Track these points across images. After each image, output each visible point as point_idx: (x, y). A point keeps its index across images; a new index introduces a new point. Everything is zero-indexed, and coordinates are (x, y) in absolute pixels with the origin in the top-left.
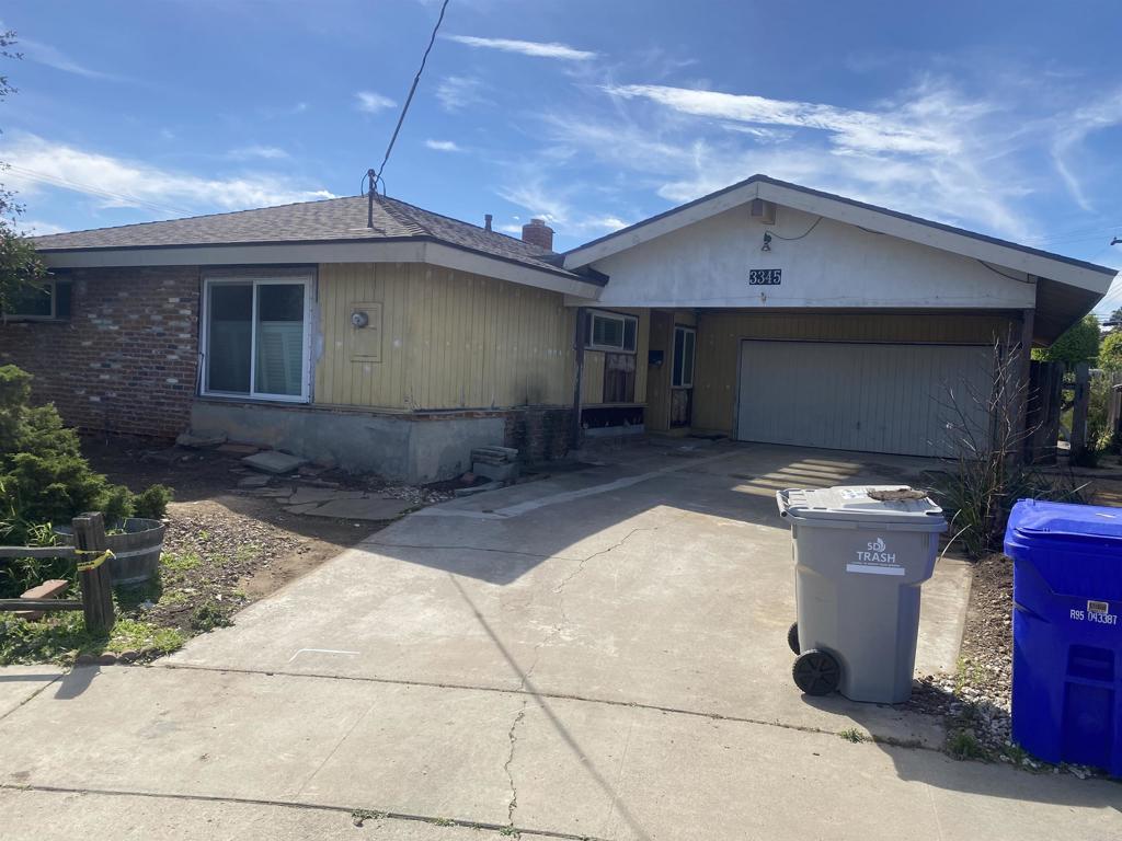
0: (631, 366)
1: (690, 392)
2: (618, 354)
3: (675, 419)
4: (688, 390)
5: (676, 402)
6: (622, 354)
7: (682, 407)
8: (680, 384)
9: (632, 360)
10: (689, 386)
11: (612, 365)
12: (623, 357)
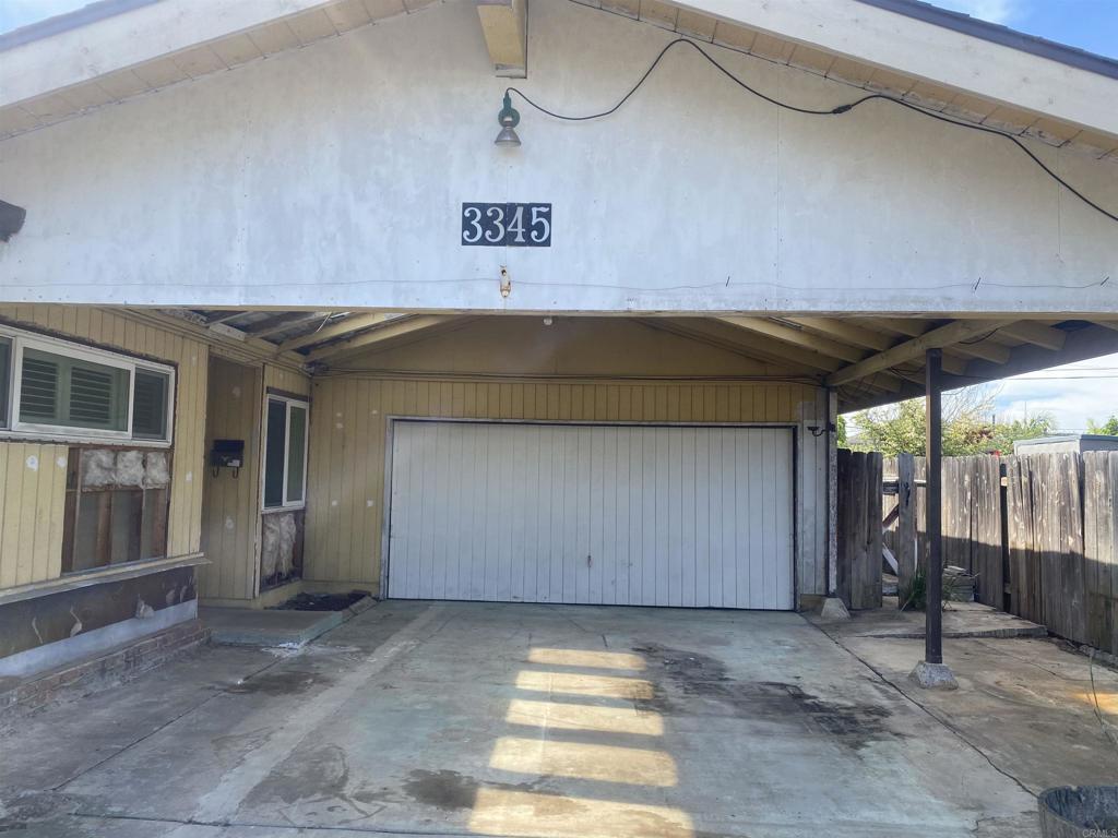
0: (158, 474)
1: (299, 516)
2: (117, 450)
3: (269, 571)
4: (296, 513)
5: (271, 539)
6: (128, 449)
7: (285, 547)
8: (279, 502)
9: (162, 462)
10: (298, 505)
11: (95, 476)
12: (132, 455)
